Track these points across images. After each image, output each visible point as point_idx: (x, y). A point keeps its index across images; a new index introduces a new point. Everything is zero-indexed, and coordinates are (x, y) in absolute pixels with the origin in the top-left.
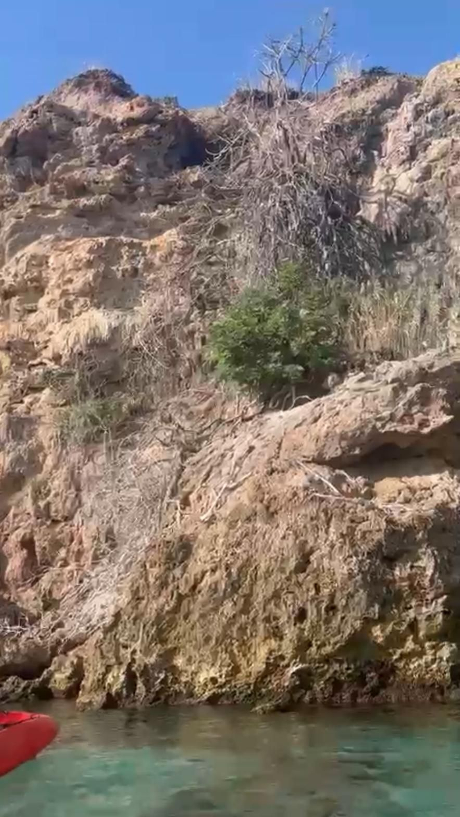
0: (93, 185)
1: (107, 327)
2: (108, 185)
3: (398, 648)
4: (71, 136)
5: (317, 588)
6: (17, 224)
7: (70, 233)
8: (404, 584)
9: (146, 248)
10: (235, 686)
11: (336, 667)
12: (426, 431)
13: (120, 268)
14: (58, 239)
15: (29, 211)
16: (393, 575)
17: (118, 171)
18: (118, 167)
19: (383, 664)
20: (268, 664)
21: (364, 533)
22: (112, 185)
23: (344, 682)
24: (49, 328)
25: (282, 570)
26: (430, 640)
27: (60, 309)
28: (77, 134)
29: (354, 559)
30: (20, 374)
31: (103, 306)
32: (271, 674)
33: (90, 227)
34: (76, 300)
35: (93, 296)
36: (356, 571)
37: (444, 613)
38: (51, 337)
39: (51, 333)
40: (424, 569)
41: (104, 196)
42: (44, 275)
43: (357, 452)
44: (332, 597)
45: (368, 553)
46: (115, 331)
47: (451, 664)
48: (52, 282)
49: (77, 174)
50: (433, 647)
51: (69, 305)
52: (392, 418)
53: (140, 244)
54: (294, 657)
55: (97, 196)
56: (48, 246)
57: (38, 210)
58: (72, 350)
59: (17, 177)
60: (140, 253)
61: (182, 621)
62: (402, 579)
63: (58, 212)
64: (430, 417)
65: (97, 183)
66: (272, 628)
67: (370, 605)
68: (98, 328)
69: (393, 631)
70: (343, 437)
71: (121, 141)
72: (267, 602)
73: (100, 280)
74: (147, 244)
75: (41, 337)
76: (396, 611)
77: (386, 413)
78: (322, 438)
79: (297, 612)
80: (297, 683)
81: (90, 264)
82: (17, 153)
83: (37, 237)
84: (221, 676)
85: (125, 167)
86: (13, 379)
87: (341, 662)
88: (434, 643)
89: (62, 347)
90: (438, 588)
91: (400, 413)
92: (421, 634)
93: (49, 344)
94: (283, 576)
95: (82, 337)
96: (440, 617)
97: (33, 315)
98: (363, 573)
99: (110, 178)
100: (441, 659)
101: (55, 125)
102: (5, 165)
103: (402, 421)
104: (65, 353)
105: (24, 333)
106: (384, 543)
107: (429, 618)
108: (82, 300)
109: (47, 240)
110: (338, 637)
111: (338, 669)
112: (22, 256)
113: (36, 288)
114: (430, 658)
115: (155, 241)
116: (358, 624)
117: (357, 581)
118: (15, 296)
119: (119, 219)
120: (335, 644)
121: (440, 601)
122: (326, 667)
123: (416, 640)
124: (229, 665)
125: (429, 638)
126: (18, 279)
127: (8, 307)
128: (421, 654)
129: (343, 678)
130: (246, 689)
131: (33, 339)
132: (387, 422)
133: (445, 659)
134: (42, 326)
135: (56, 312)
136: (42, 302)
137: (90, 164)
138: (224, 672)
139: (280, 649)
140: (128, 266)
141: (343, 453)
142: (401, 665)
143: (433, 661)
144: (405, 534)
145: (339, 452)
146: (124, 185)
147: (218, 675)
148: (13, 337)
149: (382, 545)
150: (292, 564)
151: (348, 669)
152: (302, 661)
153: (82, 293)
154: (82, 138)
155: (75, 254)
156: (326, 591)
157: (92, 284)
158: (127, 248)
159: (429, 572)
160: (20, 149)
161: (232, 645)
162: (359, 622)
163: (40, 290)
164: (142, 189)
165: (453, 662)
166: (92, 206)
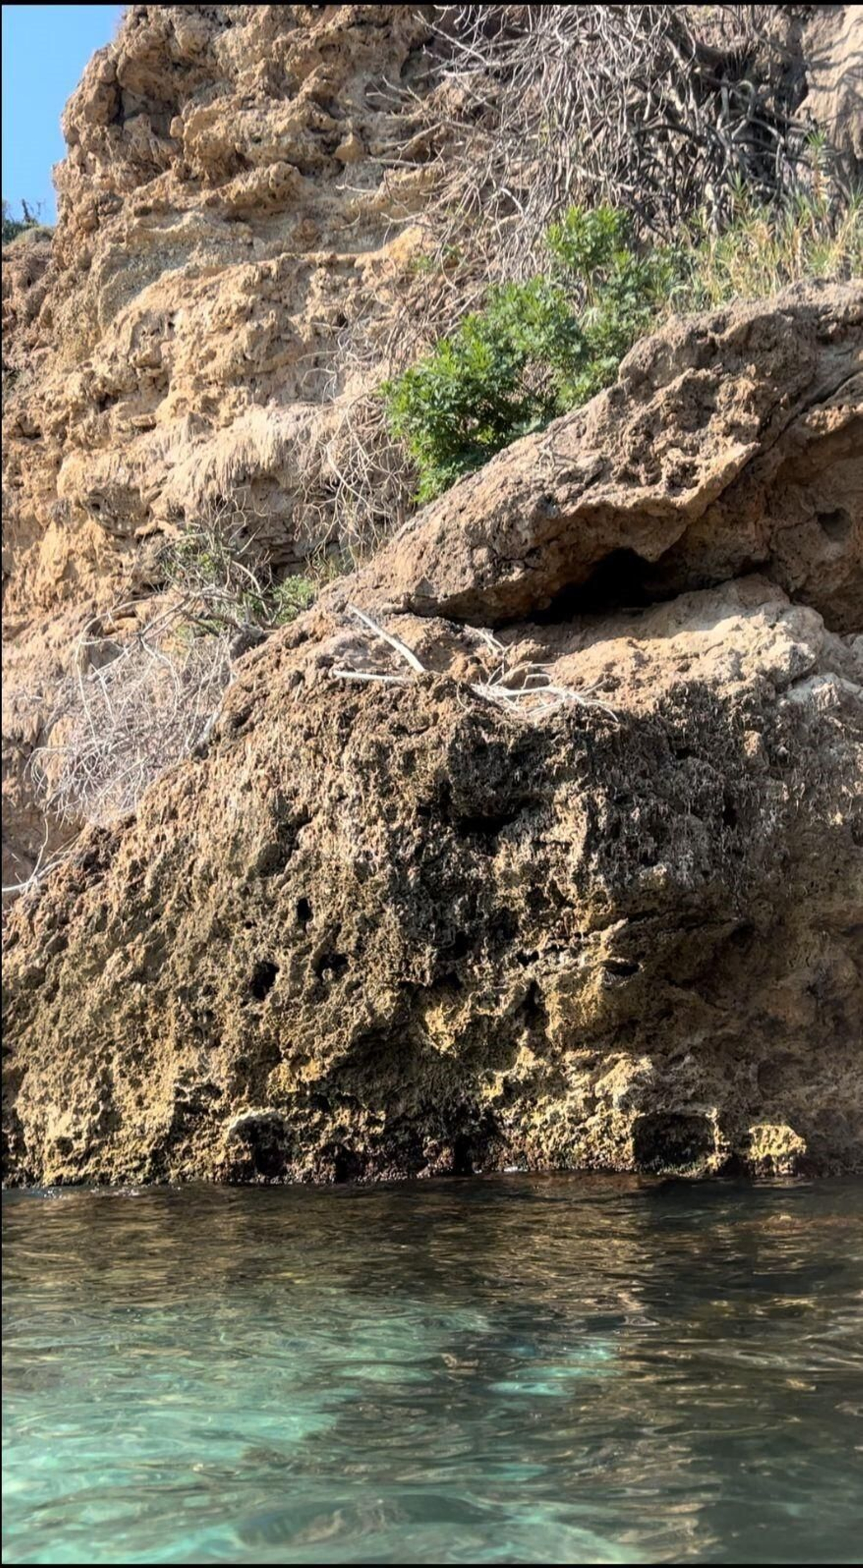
0: (251, 147)
1: (271, 440)
2: (279, 143)
3: (500, 1068)
4: (214, 56)
5: (304, 910)
6: (114, 252)
7: (215, 258)
8: (515, 892)
9: (362, 268)
10: (110, 1161)
11: (344, 1117)
12: (686, 496)
13: (308, 318)
14: (192, 274)
15: (136, 221)
16: (489, 868)
17: (301, 107)
18: (299, 99)
19: (463, 1110)
20: (181, 1108)
21: (409, 756)
22: (287, 140)
23: (365, 1157)
24: (170, 457)
25: (235, 868)
26: (577, 1046)
27: (193, 419)
28: (223, 46)
29: (379, 827)
30: (124, 558)
31: (272, 402)
32: (189, 1132)
33: (256, 241)
34: (223, 395)
35: (252, 381)
36: (377, 859)
37: (610, 967)
38: (170, 474)
39: (168, 467)
40: (567, 847)
41: (273, 168)
42: (164, 352)
43: (516, 575)
44: (334, 928)
45: (419, 810)
46: (285, 448)
47: (634, 1114)
48: (179, 365)
49: (218, 130)
50: (586, 1066)
51: (209, 405)
52: (599, 474)
53: (351, 263)
54: (236, 1090)
55: (259, 171)
56: (174, 292)
57: (153, 217)
58: (201, 493)
59: (130, 163)
60: (351, 281)
61: (42, 1004)
62: (508, 878)
63: (187, 218)
64: (698, 460)
65: (258, 140)
66: (195, 1015)
67: (410, 950)
68: (253, 446)
69: (476, 1022)
70: (476, 538)
71: (307, 42)
72: (200, 950)
73: (263, 345)
74: (363, 259)
75: (154, 473)
76: (486, 964)
77: (586, 462)
78: (432, 546)
79: (250, 973)
80: (246, 1156)
81: (246, 314)
82: (127, 112)
83: (155, 274)
84: (78, 1136)
85: (315, 97)
86: (116, 571)
87: (354, 1104)
88: (586, 1054)
89: (184, 490)
90: (600, 898)
91: (621, 461)
92: (553, 1026)
93: (165, 488)
94: (236, 883)
95: (220, 467)
96: (598, 978)
97: (147, 436)
98: (397, 863)
99: (280, 127)
100: (608, 1098)
101: (179, 35)
102: (107, 143)
103: (629, 478)
104: (189, 503)
105: (122, 471)
106: (452, 780)
107: (569, 984)
108: (232, 392)
109: (170, 281)
110: (332, 1038)
111: (346, 1122)
112: (124, 320)
113: (154, 380)
114: (578, 1095)
115: (383, 253)
116: (385, 1002)
117: (379, 885)
118: (115, 401)
119: (313, 215)
120: (325, 1054)
121: (605, 935)
122: (317, 1117)
123: (539, 1046)
124: (94, 1110)
125: (573, 1039)
126: (119, 366)
127: (106, 425)
128: (558, 1086)
129: (360, 1148)
130: (136, 1170)
131: (137, 481)
132: (588, 485)
133: (616, 1100)
134: (158, 454)
135: (185, 421)
136: (164, 408)
137: (245, 104)
138: (84, 1126)
139: (203, 1070)
140: (322, 311)
141: (480, 579)
142: (509, 1115)
143: (590, 1103)
144: (519, 757)
145: (469, 579)
146: (312, 136)
147: (70, 1135)
148: (100, 480)
149: (449, 787)
150: (253, 853)
151: (372, 1122)
152: (257, 1099)
153: (233, 378)
154: (233, 53)
155: (221, 297)
156: (319, 920)
157: (249, 356)
158: (323, 271)
159: (575, 856)
160: (130, 104)
161: (109, 1059)
162: (388, 994)
163: (160, 385)
164: (349, 140)
165: (643, 1108)
166: (252, 192)
